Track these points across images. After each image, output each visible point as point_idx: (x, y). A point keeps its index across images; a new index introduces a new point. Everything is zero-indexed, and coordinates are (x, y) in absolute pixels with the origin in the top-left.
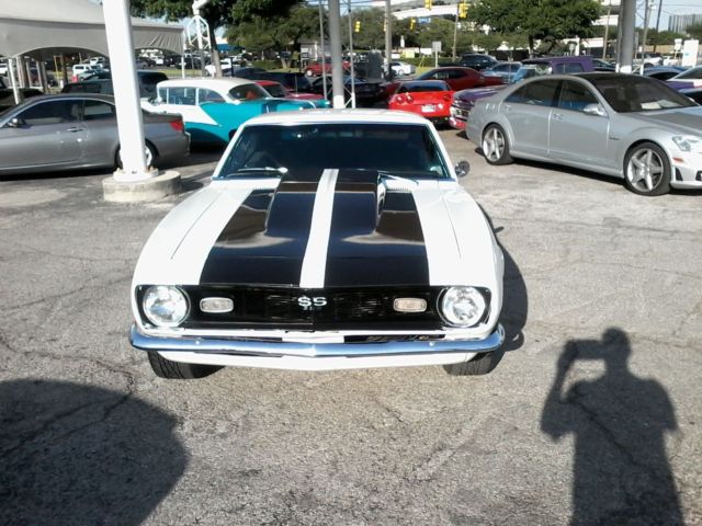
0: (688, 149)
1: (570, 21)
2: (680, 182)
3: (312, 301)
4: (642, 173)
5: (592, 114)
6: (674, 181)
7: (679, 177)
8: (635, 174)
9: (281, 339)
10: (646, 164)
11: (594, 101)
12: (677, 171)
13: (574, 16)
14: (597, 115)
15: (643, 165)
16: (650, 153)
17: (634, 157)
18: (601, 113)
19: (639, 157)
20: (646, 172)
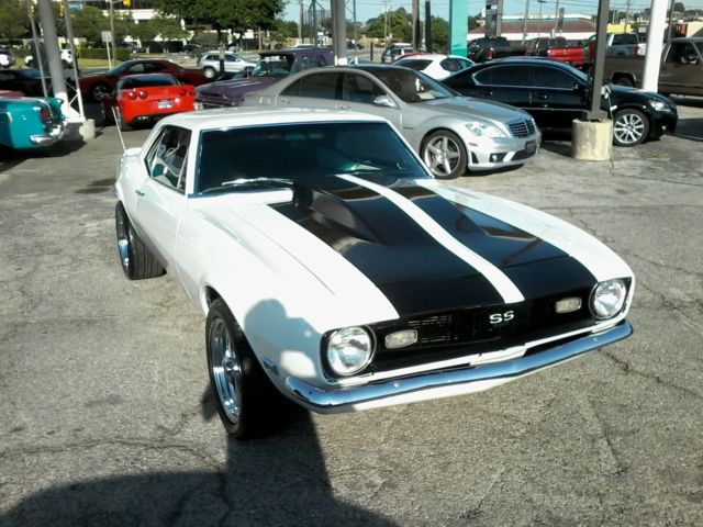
0: (480, 134)
1: (256, 13)
2: (476, 165)
3: (503, 317)
4: (439, 159)
5: (383, 105)
6: (471, 164)
7: (475, 160)
8: (432, 160)
9: (468, 364)
10: (443, 151)
11: (383, 93)
12: (473, 155)
13: (260, 7)
14: (388, 106)
15: (439, 151)
16: (446, 140)
17: (430, 145)
18: (392, 104)
19: (434, 145)
20: (443, 158)
